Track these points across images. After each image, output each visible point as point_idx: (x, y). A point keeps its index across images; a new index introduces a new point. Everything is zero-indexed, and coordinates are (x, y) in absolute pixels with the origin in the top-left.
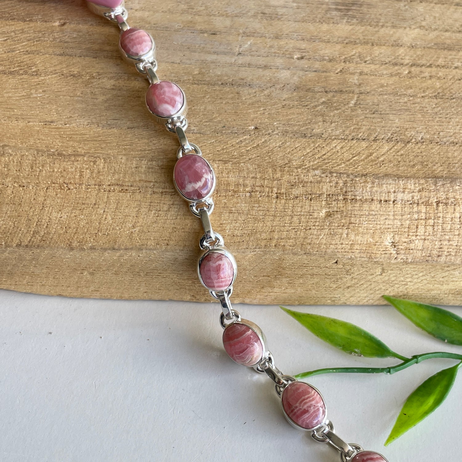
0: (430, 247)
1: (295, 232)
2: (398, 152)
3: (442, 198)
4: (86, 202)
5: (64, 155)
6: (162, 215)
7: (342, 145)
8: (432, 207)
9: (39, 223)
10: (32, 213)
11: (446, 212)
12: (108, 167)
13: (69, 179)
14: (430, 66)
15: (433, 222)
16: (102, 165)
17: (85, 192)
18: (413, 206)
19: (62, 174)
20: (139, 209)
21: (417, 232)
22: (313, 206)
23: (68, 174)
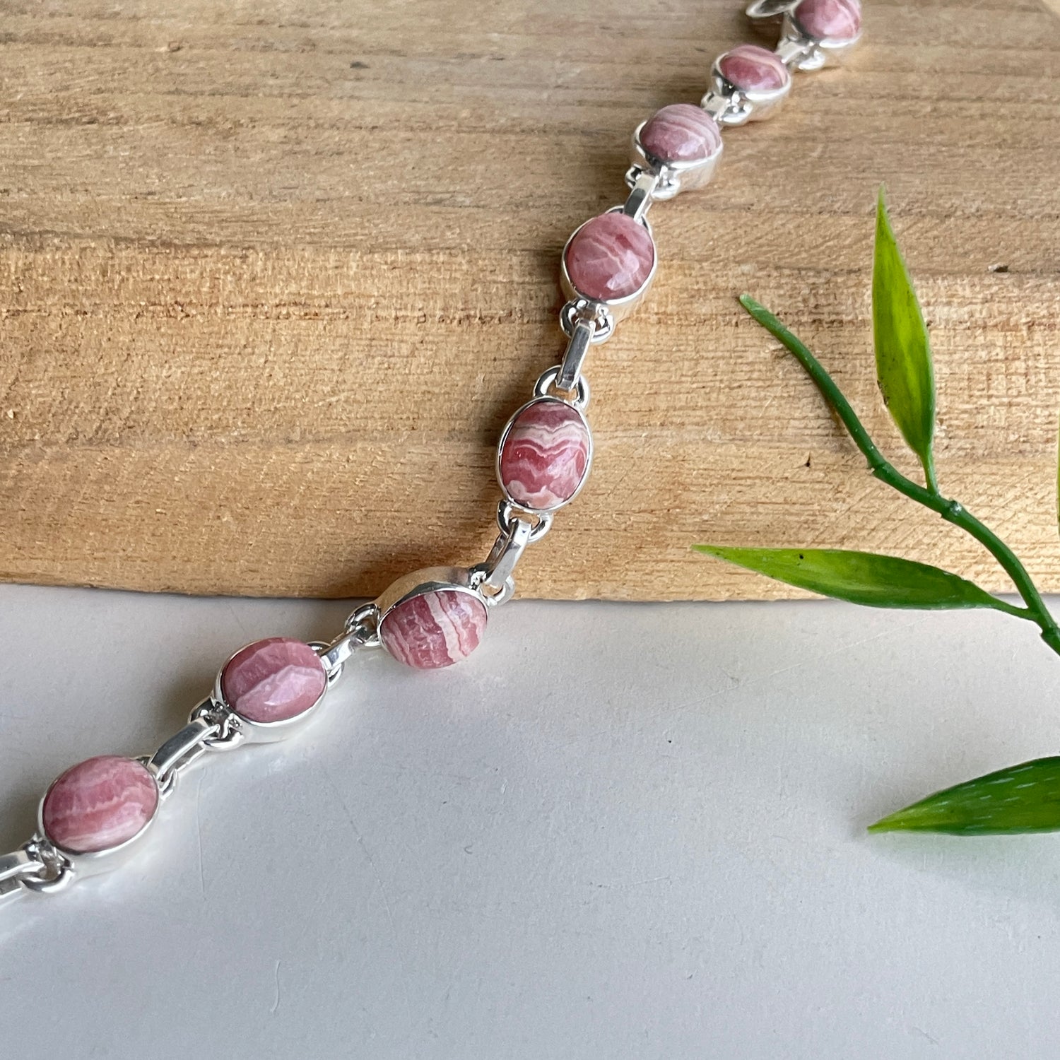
0: (1025, 421)
1: (706, 393)
2: (927, 232)
3: (1038, 313)
4: (226, 342)
5: (176, 246)
6: (398, 366)
7: (797, 222)
8: (1019, 334)
9: (118, 391)
10: (103, 370)
11: (1051, 343)
12: (274, 268)
13: (187, 294)
14: (980, 99)
15: (1024, 365)
16: (260, 263)
17: (222, 321)
18: (973, 333)
19: (171, 285)
20: (345, 355)
21: (989, 388)
22: (744, 338)
23: (184, 285)
